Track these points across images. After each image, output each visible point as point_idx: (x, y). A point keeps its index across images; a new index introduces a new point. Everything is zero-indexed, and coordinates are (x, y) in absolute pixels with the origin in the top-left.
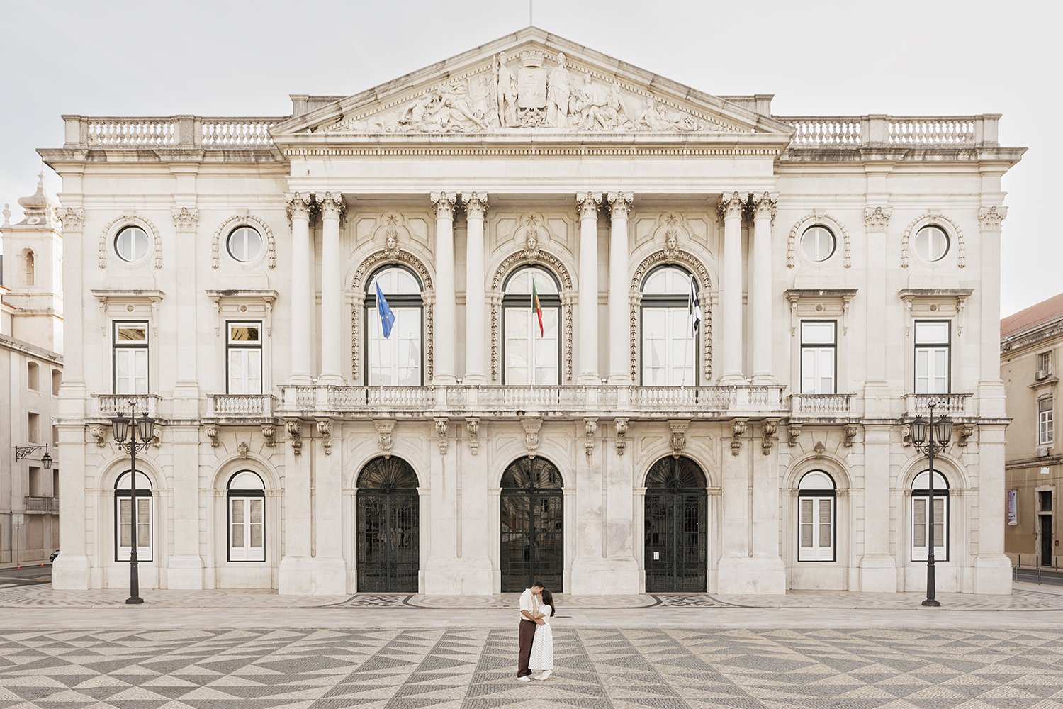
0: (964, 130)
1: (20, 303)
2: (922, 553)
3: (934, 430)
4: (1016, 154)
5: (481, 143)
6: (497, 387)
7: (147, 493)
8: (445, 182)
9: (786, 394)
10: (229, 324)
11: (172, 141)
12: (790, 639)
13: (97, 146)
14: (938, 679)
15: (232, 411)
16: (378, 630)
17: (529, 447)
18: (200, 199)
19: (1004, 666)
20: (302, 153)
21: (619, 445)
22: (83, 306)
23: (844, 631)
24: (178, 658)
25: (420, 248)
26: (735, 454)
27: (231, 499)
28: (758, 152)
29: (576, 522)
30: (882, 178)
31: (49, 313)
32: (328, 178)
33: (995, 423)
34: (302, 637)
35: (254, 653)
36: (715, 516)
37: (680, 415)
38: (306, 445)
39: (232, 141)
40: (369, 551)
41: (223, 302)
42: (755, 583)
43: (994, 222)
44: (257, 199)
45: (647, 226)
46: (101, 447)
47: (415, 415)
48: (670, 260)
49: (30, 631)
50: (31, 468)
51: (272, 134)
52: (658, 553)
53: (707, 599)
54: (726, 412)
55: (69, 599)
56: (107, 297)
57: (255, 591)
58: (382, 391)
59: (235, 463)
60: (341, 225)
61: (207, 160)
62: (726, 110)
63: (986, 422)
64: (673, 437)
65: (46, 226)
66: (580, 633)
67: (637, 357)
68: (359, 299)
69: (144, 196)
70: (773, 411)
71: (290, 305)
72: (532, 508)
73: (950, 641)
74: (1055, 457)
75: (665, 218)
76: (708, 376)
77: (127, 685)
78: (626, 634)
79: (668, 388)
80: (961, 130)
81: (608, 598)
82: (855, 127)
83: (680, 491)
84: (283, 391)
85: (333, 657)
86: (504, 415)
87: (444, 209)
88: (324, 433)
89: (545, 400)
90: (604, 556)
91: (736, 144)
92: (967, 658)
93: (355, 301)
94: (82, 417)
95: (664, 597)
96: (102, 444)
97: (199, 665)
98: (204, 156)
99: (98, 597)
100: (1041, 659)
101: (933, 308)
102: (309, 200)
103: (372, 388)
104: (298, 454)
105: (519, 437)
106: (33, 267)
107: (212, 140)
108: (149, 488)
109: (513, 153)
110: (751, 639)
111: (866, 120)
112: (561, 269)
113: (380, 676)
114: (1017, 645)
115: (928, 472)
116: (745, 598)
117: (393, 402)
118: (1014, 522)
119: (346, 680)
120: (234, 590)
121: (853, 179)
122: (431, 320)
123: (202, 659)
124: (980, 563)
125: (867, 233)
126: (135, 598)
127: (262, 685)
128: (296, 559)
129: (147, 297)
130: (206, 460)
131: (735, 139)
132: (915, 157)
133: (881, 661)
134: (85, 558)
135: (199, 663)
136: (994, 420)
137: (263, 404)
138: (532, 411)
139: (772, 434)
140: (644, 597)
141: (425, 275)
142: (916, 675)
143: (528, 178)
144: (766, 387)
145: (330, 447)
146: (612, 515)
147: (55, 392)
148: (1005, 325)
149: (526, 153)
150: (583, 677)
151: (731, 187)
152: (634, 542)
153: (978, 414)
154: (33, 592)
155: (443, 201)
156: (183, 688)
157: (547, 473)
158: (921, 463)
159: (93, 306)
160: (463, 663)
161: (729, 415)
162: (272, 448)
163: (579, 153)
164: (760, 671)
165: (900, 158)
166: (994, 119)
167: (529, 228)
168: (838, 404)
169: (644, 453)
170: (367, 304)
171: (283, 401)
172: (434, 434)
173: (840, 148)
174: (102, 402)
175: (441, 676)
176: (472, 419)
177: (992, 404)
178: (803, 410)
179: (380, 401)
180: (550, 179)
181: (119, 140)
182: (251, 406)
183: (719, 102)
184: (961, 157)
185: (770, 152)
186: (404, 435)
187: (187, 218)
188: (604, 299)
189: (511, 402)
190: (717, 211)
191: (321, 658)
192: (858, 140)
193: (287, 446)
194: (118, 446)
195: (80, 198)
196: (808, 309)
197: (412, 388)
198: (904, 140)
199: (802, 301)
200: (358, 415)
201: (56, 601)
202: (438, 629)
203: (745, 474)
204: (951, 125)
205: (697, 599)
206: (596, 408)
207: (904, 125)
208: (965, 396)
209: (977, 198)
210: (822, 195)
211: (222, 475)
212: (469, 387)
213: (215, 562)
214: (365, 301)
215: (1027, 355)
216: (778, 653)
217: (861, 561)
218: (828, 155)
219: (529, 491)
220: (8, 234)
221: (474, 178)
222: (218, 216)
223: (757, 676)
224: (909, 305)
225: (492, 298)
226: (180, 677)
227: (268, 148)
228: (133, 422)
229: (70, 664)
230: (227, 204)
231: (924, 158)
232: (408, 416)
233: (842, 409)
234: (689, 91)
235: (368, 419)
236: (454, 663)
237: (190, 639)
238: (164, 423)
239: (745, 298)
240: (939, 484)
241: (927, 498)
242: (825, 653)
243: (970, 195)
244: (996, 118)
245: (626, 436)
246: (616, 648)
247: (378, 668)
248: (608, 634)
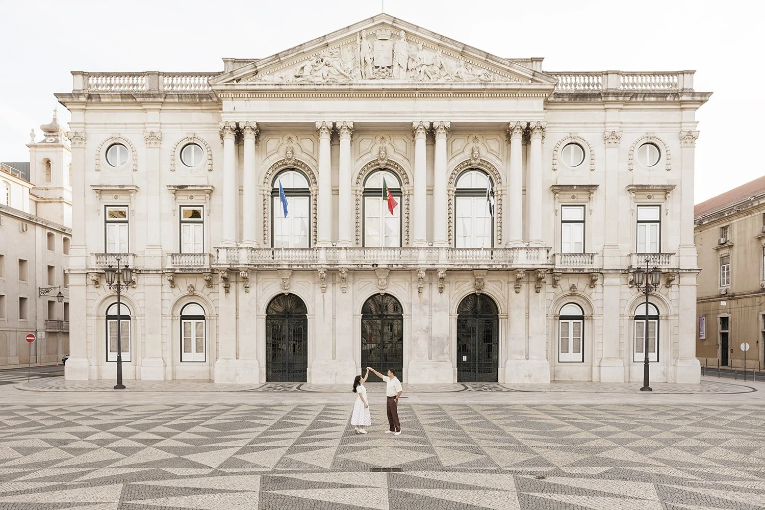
0: (671, 81)
1: (42, 194)
2: (641, 357)
3: (649, 277)
4: (705, 96)
5: (349, 90)
6: (358, 249)
7: (128, 317)
8: (325, 115)
9: (551, 253)
10: (182, 208)
11: (144, 88)
12: (552, 410)
13: (94, 91)
14: (646, 435)
15: (184, 264)
16: (280, 405)
17: (381, 288)
18: (163, 126)
19: (691, 427)
20: (230, 96)
21: (440, 286)
22: (85, 196)
23: (588, 406)
24: (151, 421)
25: (309, 158)
26: (517, 292)
27: (183, 321)
28: (533, 95)
29: (411, 336)
30: (616, 112)
31: (61, 201)
32: (248, 112)
33: (690, 272)
34: (231, 409)
35: (200, 419)
36: (503, 332)
37: (481, 267)
38: (233, 286)
39: (184, 88)
40: (274, 356)
41: (178, 193)
42: (530, 376)
43: (690, 141)
44: (200, 126)
45: (459, 144)
46: (97, 287)
47: (305, 267)
48: (475, 166)
49: (52, 406)
50: (49, 302)
51: (211, 83)
52: (465, 357)
53: (498, 386)
54: (511, 265)
55: (77, 386)
56: (101, 190)
57: (199, 381)
58: (283, 251)
59: (185, 298)
60: (256, 143)
61: (167, 100)
62: (513, 68)
63: (684, 271)
64: (476, 281)
65: (59, 143)
66: (413, 407)
67: (452, 229)
68: (268, 191)
69: (125, 124)
70: (542, 264)
71: (222, 195)
72: (383, 326)
73: (657, 412)
74: (731, 294)
75: (471, 138)
76: (499, 241)
77: (119, 438)
78: (444, 408)
79: (473, 249)
80: (669, 81)
81: (432, 385)
82: (598, 79)
83: (481, 316)
84: (218, 251)
85: (252, 421)
86: (364, 266)
87: (324, 132)
88: (244, 278)
89: (391, 257)
90: (430, 358)
91: (519, 90)
92: (667, 422)
93: (265, 192)
94: (85, 268)
95: (470, 385)
96: (97, 286)
97: (164, 426)
98: (165, 98)
99: (95, 385)
100: (716, 423)
101: (649, 197)
102: (235, 126)
103: (276, 249)
104: (227, 292)
105: (374, 281)
106: (50, 171)
107: (170, 88)
108: (129, 314)
109: (371, 96)
110: (526, 411)
111: (605, 74)
112: (402, 172)
113: (283, 433)
114: (701, 414)
115: (645, 304)
116: (523, 386)
117: (290, 259)
118: (704, 337)
119: (261, 435)
120: (184, 380)
121: (597, 113)
122: (316, 205)
123: (166, 422)
124: (679, 363)
125: (605, 148)
126: (120, 385)
127: (207, 438)
128: (226, 361)
129: (127, 190)
130: (166, 296)
131: (518, 87)
132: (638, 98)
133: (611, 424)
134: (86, 359)
135: (164, 425)
136: (689, 270)
137: (204, 259)
138: (382, 264)
139: (541, 279)
140: (456, 385)
141: (311, 176)
142: (633, 432)
143: (380, 112)
144: (538, 249)
145: (248, 287)
146: (435, 332)
147: (66, 252)
148: (698, 209)
149: (379, 96)
150: (415, 434)
151: (515, 118)
152: (450, 349)
153: (679, 267)
154: (52, 382)
155: (324, 127)
156: (155, 439)
157: (392, 305)
158: (641, 298)
159: (92, 196)
160: (337, 425)
161: (513, 267)
162: (210, 289)
163: (414, 96)
164: (531, 430)
165: (628, 99)
166: (691, 73)
167: (381, 145)
168: (585, 260)
169: (456, 291)
170: (273, 194)
171: (218, 257)
172: (317, 279)
173: (588, 92)
174: (97, 258)
175: (323, 432)
176: (343, 269)
177: (688, 259)
178: (563, 264)
179: (282, 258)
180: (395, 113)
181: (109, 88)
182: (196, 261)
183: (507, 63)
184: (668, 99)
185: (541, 95)
186: (298, 280)
187: (153, 138)
188: (430, 191)
189: (369, 258)
190: (506, 134)
191: (245, 421)
192: (600, 87)
193: (220, 287)
194: (108, 287)
195: (83, 125)
196: (567, 197)
197: (302, 249)
198: (631, 87)
199: (562, 193)
200: (267, 267)
201: (68, 387)
202: (321, 404)
203: (524, 305)
204: (662, 77)
205: (491, 386)
206: (425, 262)
207: (631, 77)
208: (670, 254)
209: (679, 125)
210: (576, 123)
211: (177, 306)
212: (341, 249)
213: (172, 362)
214: (272, 193)
215: (713, 228)
216: (543, 419)
217: (600, 361)
218: (580, 97)
219: (380, 317)
220: (33, 149)
221: (344, 112)
222: (174, 137)
223: (529, 433)
224: (634, 195)
225: (356, 190)
226: (153, 433)
227: (208, 93)
228: (119, 271)
229: (80, 425)
230: (180, 129)
231: (644, 99)
232: (300, 267)
233: (589, 263)
234: (488, 55)
235: (273, 270)
236: (331, 425)
237: (158, 411)
238: (139, 272)
239: (524, 190)
240: (652, 312)
241: (644, 321)
242: (574, 419)
243: (675, 123)
244: (692, 72)
245: (445, 280)
246: (437, 416)
247: (281, 428)
248: (433, 407)
